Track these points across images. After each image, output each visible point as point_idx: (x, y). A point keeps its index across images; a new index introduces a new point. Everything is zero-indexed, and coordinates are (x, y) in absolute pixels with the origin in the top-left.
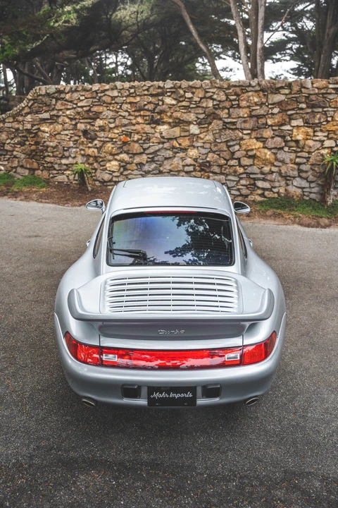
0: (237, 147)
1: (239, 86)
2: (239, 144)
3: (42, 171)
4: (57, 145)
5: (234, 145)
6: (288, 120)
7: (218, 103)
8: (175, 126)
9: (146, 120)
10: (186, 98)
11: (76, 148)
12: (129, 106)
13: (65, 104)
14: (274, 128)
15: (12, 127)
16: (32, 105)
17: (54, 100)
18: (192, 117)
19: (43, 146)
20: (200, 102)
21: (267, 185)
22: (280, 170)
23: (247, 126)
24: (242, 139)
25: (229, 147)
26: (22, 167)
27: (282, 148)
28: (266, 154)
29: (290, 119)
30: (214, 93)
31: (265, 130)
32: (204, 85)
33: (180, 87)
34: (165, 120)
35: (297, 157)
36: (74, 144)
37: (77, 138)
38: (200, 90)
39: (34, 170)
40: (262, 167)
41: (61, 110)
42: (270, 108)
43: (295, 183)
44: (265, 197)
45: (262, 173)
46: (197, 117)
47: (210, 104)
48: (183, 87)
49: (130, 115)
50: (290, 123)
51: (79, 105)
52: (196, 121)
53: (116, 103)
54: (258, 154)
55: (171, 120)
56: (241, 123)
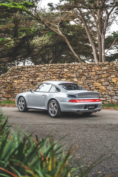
0: (92, 86)
1: (91, 64)
2: (93, 84)
3: (12, 98)
4: (20, 88)
5: (91, 85)
6: (109, 75)
7: (84, 70)
8: (68, 79)
9: (57, 77)
10: (72, 69)
11: (28, 88)
12: (50, 72)
13: (25, 72)
14: (105, 78)
15: (1, 82)
16: (11, 73)
17: (20, 71)
18: (74, 75)
19: (14, 88)
20: (77, 70)
21: (104, 99)
22: (109, 93)
23: (95, 78)
24: (93, 83)
25: (89, 86)
26: (4, 97)
27: (108, 85)
28: (103, 88)
29: (110, 75)
30: (82, 67)
31: (102, 79)
32: (78, 65)
33: (70, 65)
34: (64, 77)
35: (114, 88)
36: (27, 87)
37: (28, 85)
38: (77, 66)
39: (9, 98)
40: (102, 93)
41: (23, 74)
42: (103, 72)
43: (114, 98)
44: (104, 104)
45: (102, 95)
46: (76, 76)
47: (81, 71)
48: (71, 65)
49: (50, 75)
50: (110, 77)
51: (30, 72)
52: (76, 77)
53: (45, 71)
54: (100, 88)
55: (66, 77)
56: (93, 77)
